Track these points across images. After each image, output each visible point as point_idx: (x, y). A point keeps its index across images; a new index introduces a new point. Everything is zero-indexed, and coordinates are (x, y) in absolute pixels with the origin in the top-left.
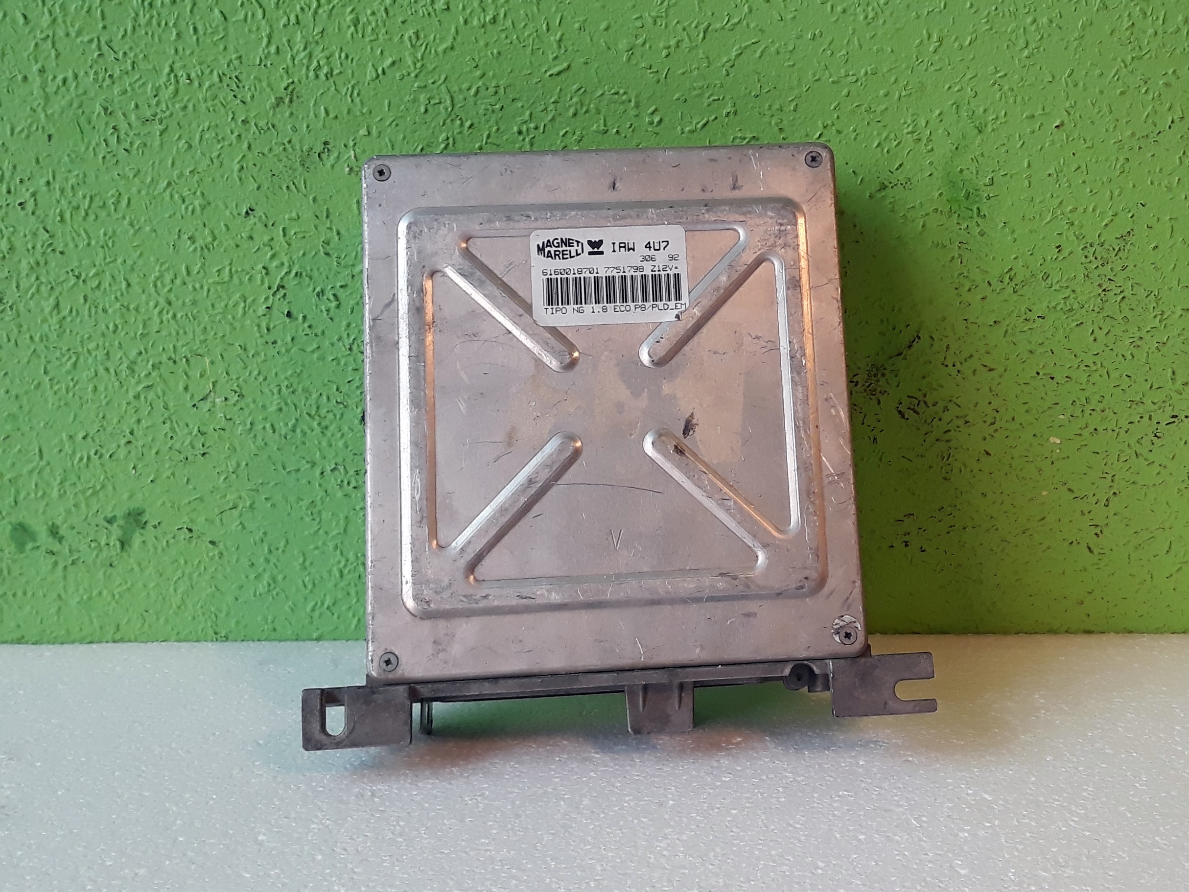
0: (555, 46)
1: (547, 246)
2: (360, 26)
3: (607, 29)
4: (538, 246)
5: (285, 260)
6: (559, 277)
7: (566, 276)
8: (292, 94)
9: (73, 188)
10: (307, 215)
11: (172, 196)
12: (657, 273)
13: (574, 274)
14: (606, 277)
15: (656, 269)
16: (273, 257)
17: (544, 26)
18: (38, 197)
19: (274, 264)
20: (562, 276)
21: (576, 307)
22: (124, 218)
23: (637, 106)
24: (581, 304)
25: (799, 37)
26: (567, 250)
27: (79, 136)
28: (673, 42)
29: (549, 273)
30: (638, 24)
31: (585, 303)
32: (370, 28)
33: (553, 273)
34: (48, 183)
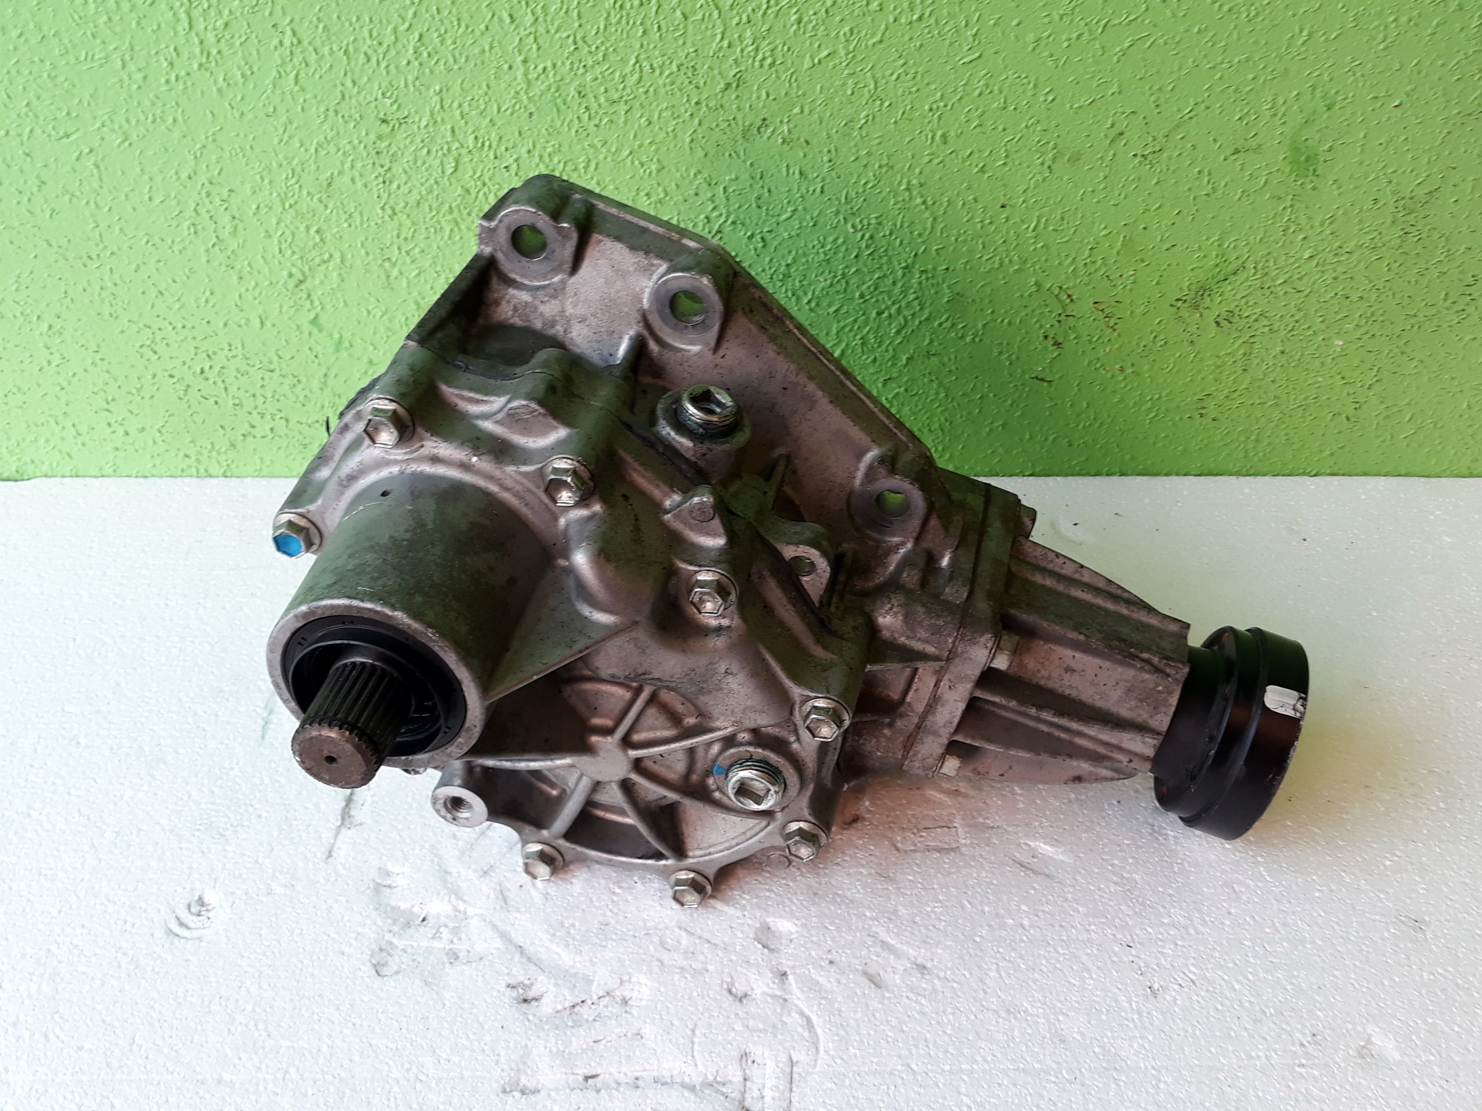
0: (971, 39)
2: (802, 25)
3: (1018, 25)
5: (724, 211)
8: (740, 79)
9: (550, 155)
10: (745, 176)
11: (633, 163)
16: (714, 208)
17: (963, 23)
18: (521, 161)
19: (715, 214)
22: (592, 178)
23: (1035, 86)
25: (1187, 31)
27: (555, 115)
28: (1074, 35)
30: (1047, 20)
32: (810, 26)
34: (529, 152)
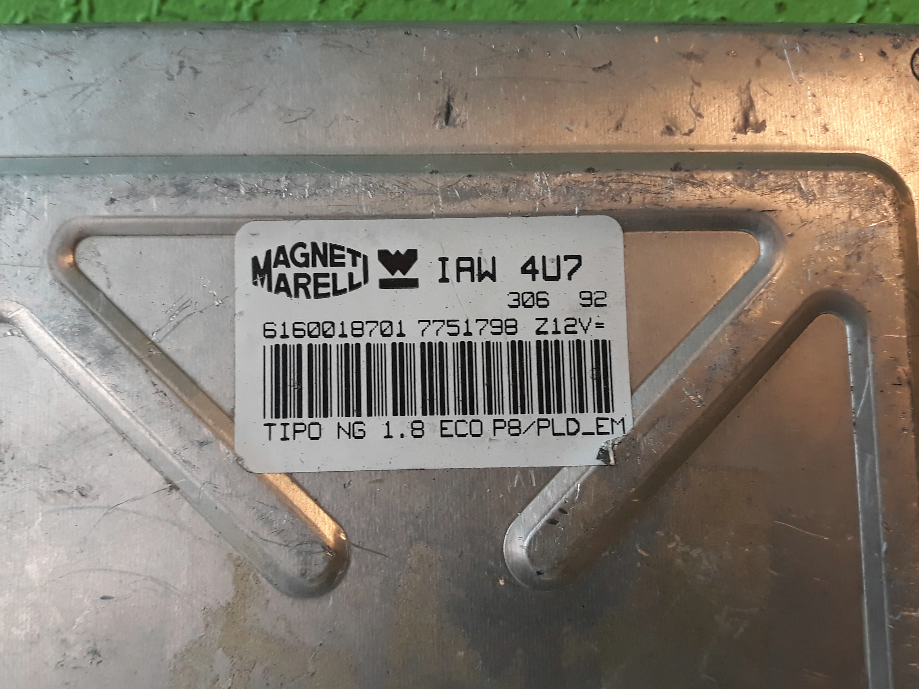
1: (278, 262)
4: (255, 260)
6: (305, 341)
7: (321, 340)
12: (551, 338)
13: (343, 335)
14: (423, 344)
15: (549, 327)
20: (314, 341)
21: (345, 422)
24: (359, 415)
26: (327, 275)
29: (280, 332)
31: (369, 414)
33: (289, 332)
